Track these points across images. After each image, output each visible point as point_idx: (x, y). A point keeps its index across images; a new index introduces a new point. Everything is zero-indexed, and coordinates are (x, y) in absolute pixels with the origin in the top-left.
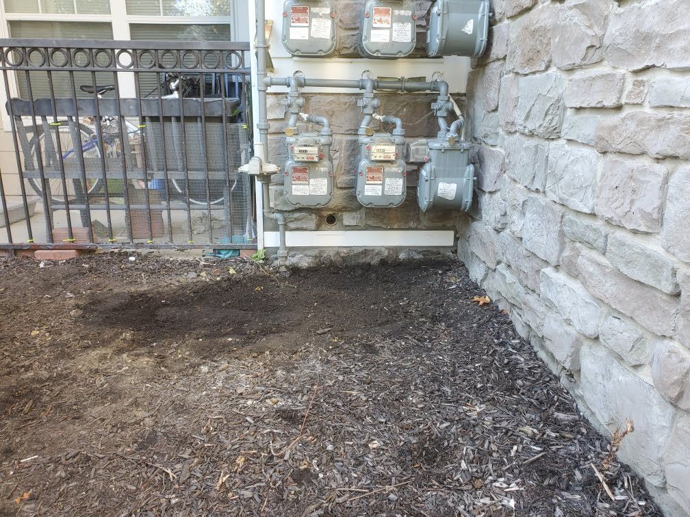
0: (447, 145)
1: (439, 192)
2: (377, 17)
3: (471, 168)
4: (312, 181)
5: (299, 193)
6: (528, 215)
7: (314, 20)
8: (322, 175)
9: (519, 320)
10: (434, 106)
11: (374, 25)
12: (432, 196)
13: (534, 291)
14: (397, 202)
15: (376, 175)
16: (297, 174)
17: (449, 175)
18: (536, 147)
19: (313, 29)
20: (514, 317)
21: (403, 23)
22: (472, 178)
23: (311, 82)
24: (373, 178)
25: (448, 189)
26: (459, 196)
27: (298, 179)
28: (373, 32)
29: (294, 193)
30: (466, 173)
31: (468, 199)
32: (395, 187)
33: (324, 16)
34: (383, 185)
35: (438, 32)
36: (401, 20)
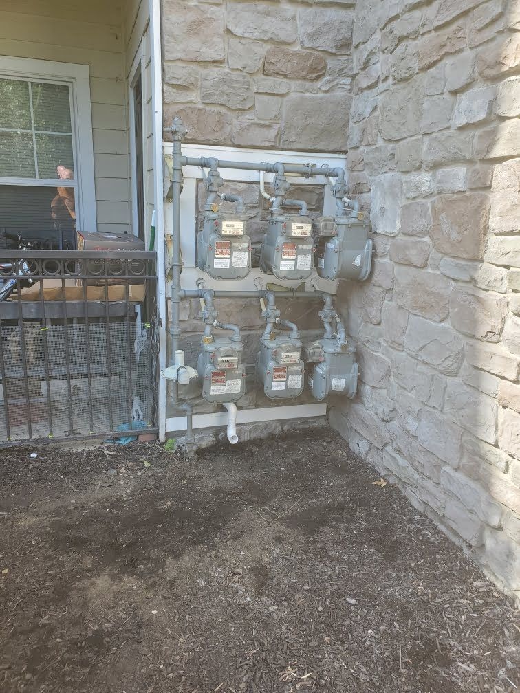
0: (339, 350)
1: (333, 386)
2: (285, 251)
3: (356, 366)
4: (228, 382)
5: (217, 393)
6: (423, 422)
7: (235, 254)
8: (237, 377)
9: (413, 496)
10: (321, 313)
11: (283, 257)
12: (328, 390)
13: (430, 478)
14: (297, 394)
15: (281, 374)
16: (215, 378)
17: (339, 372)
18: (433, 376)
19: (234, 260)
20: (407, 492)
21: (305, 255)
22: (357, 374)
23: (220, 294)
24: (279, 377)
25: (339, 383)
26: (347, 388)
27: (217, 381)
28: (282, 262)
29: (212, 393)
30: (352, 371)
31: (353, 390)
32: (296, 381)
33: (243, 250)
34: (287, 381)
35: (336, 265)
36: (304, 252)
